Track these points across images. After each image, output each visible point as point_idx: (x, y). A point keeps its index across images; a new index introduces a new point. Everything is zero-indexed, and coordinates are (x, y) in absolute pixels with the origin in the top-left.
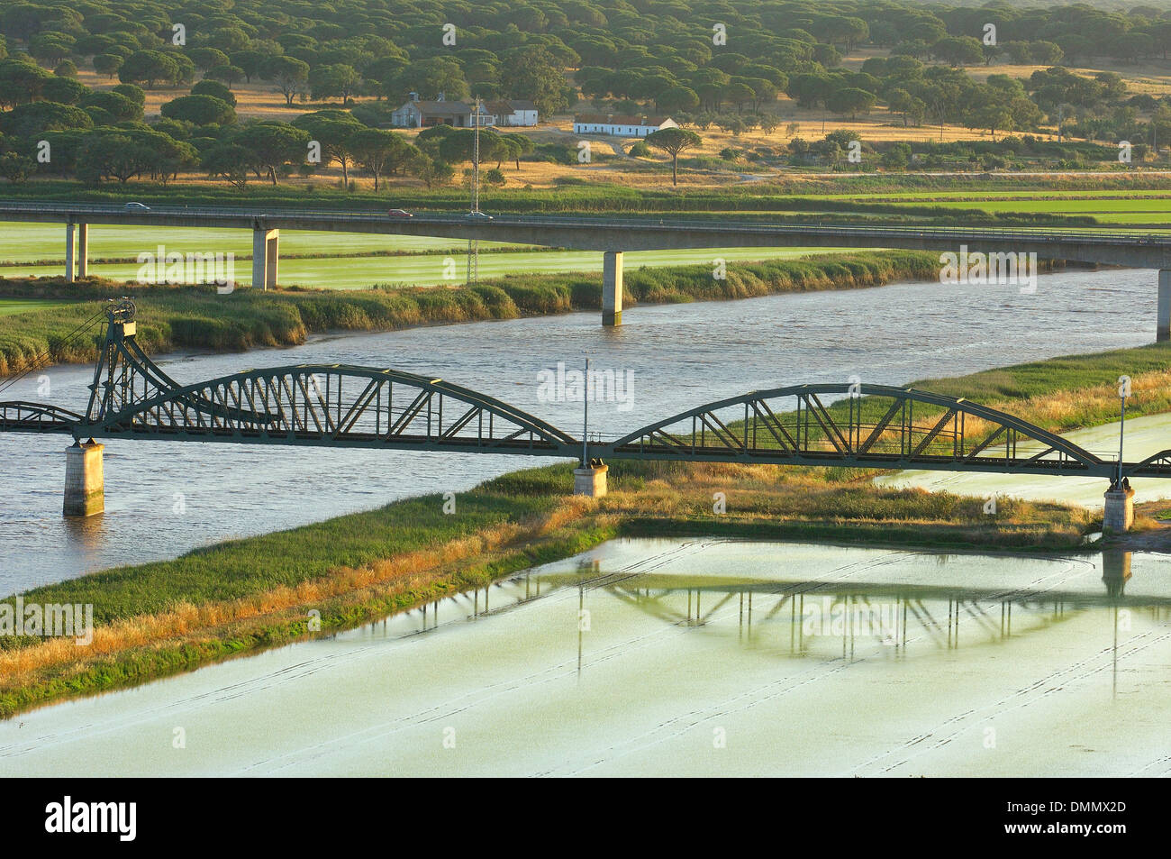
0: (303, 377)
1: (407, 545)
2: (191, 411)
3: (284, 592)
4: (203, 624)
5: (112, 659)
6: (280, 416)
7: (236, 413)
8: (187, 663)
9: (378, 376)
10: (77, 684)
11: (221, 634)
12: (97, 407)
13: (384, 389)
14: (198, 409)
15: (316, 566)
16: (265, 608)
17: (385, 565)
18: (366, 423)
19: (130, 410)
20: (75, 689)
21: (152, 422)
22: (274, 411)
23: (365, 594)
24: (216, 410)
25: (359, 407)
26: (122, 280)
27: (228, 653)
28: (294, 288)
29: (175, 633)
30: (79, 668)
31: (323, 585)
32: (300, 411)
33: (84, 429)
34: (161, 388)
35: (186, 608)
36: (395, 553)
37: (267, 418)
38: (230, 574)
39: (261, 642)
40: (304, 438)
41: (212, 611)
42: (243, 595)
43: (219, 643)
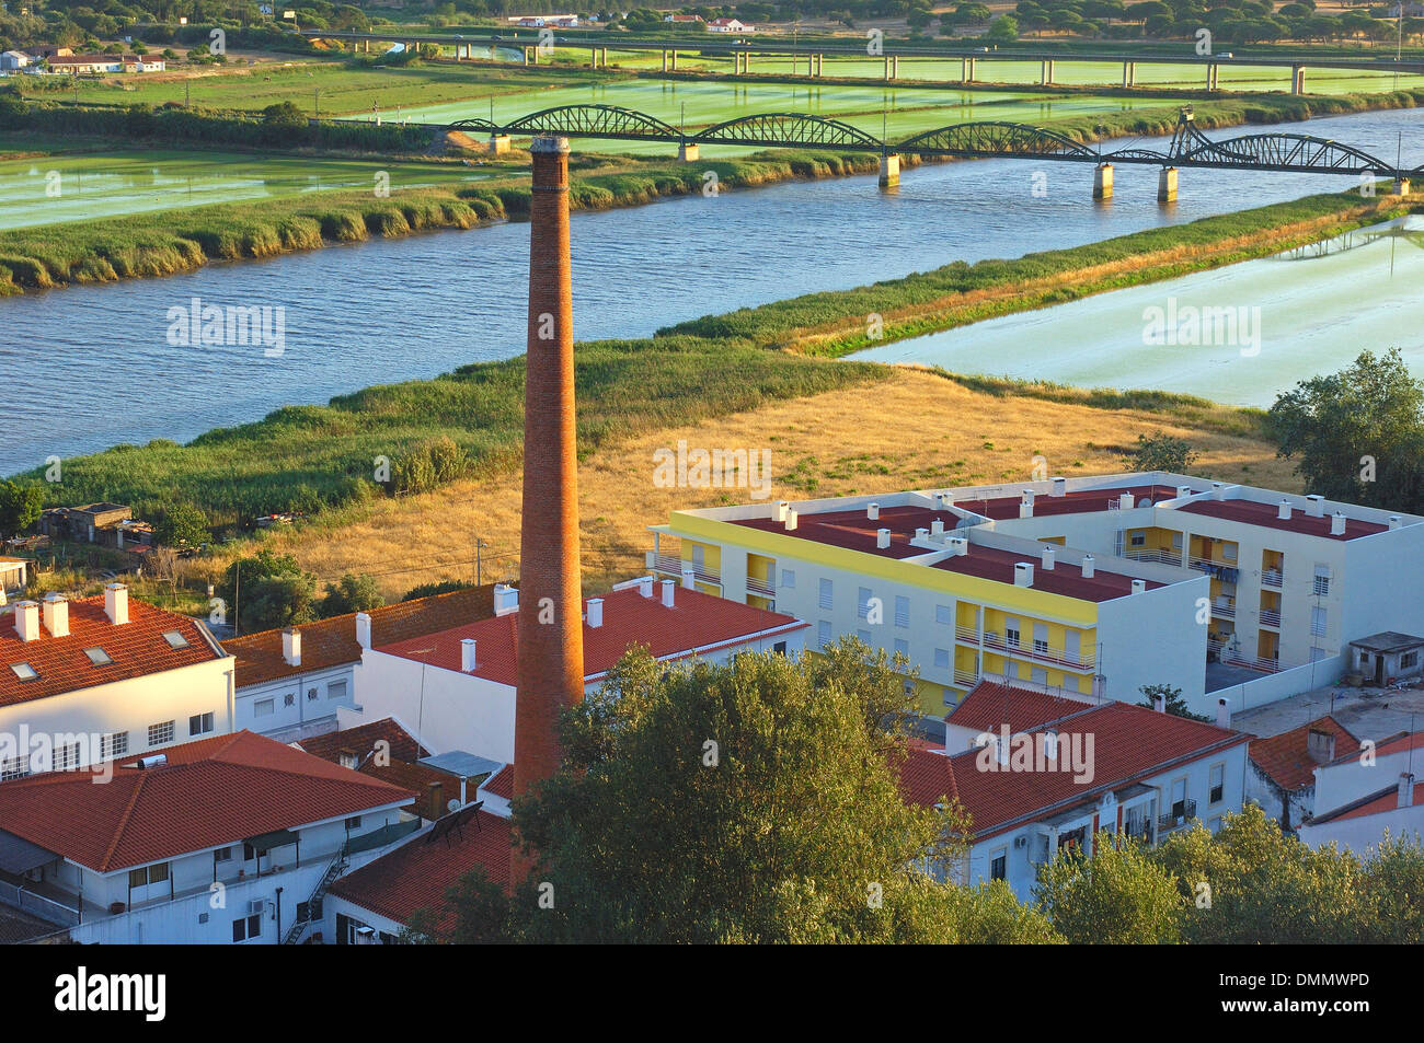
0: (1268, 139)
1: (1298, 219)
2: (1216, 155)
3: (1231, 240)
4: (1188, 254)
5: (1138, 271)
6: (1257, 158)
7: (1238, 156)
8: (1176, 273)
9: (1302, 139)
10: (1119, 283)
11: (1196, 260)
12: (1174, 153)
13: (1306, 146)
14: (1220, 153)
15: (1250, 228)
16: (1220, 247)
17: (1285, 228)
18: (1296, 161)
19: (1189, 153)
20: (1117, 285)
21: (1199, 159)
22: (1255, 155)
23: (1271, 241)
24: (1228, 154)
25: (1294, 153)
26: (1233, 90)
27: (1197, 269)
28: (1311, 94)
29: (1173, 259)
30: (1121, 275)
31: (1252, 237)
32: (1267, 155)
33: (1169, 162)
34: (1203, 144)
35: (1181, 247)
36: (1290, 223)
37: (1251, 157)
38: (1208, 232)
39: (1214, 264)
40: (1269, 167)
41: (1193, 249)
42: (1210, 242)
43: (1192, 263)
